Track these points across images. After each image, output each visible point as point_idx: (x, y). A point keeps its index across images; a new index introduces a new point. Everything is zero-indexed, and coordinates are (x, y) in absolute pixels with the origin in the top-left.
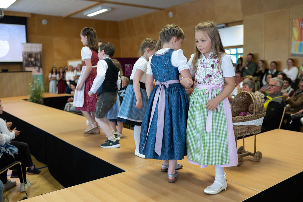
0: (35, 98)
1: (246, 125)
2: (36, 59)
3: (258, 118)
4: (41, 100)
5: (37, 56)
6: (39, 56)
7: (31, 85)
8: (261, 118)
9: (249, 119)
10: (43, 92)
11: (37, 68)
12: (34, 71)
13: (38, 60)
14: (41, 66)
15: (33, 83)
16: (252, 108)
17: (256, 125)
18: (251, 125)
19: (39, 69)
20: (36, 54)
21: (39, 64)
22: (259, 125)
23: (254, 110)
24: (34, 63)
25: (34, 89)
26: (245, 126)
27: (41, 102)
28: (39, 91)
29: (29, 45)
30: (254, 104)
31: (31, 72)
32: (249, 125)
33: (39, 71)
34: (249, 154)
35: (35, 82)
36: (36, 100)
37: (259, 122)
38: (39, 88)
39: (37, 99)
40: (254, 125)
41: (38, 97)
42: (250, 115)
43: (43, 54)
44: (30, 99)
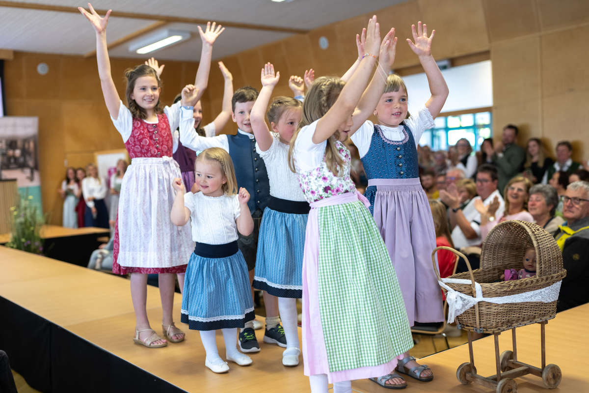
0: (23, 240)
1: (520, 302)
2: (25, 152)
3: (548, 285)
4: (37, 243)
5: (26, 146)
6: (32, 145)
7: (15, 210)
8: (554, 285)
9: (527, 286)
10: (41, 225)
11: (28, 172)
12: (21, 177)
13: (29, 154)
14: (36, 168)
15: (18, 207)
16: (531, 261)
17: (543, 301)
18: (532, 301)
19: (32, 173)
20: (26, 140)
21: (31, 163)
22: (551, 301)
23: (538, 266)
24: (22, 160)
25: (22, 220)
26: (516, 304)
27: (38, 248)
28: (33, 223)
29: (10, 120)
30: (537, 251)
31: (14, 180)
32: (527, 302)
33: (31, 179)
34: (530, 370)
35: (23, 203)
36: (25, 245)
37: (550, 294)
38: (33, 216)
39: (29, 242)
40: (540, 302)
41: (31, 237)
42: (528, 278)
43: (40, 139)
44: (13, 243)
